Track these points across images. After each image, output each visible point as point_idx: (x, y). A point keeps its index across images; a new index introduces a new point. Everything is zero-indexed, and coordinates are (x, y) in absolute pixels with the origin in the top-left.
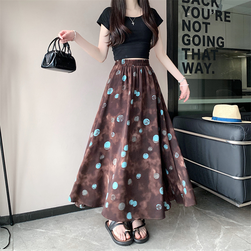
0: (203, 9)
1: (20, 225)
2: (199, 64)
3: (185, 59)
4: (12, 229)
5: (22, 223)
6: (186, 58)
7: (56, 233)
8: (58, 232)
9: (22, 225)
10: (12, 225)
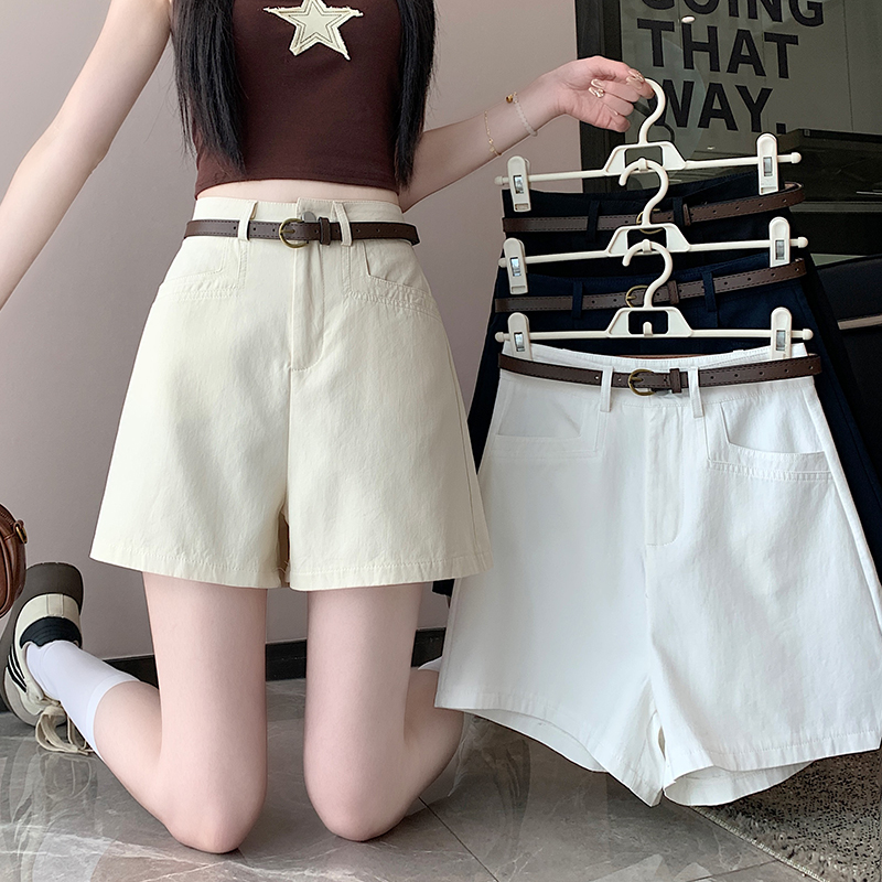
2: (715, 90)
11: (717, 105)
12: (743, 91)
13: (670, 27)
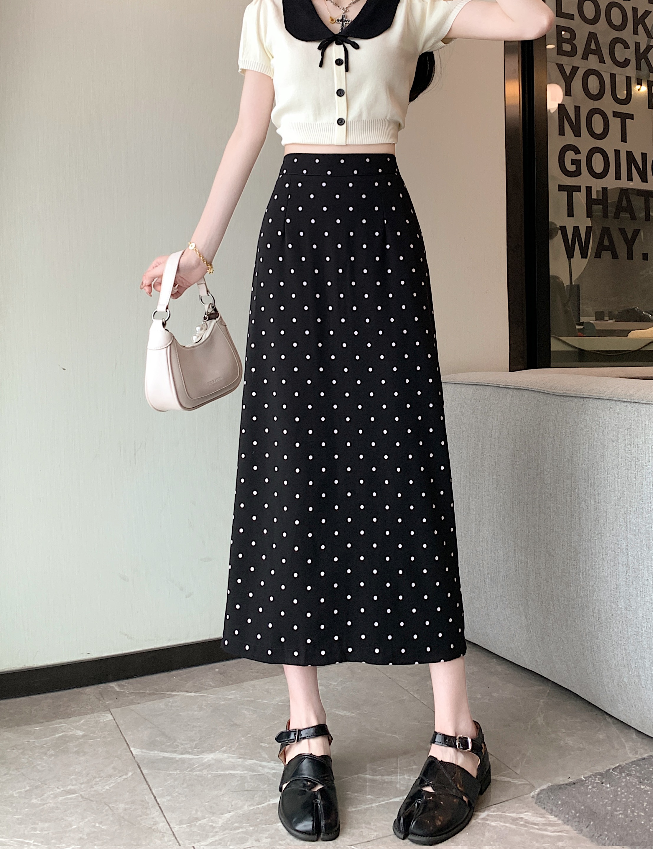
0: (613, 77)
2: (606, 231)
3: (568, 216)
6: (571, 214)
11: (606, 243)
12: (623, 232)
13: (578, 189)
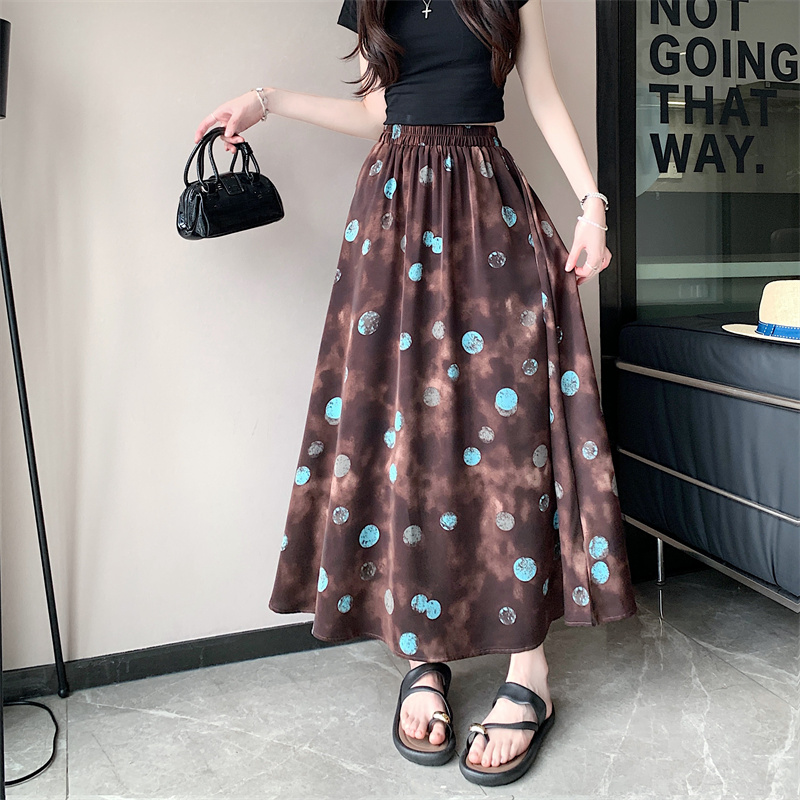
1: (93, 695)
2: (709, 140)
3: (662, 122)
4: (63, 710)
5: (99, 691)
6: (664, 119)
7: (216, 724)
8: (221, 721)
9: (98, 696)
10: (64, 696)
11: (710, 153)
12: (731, 140)
13: (675, 89)
